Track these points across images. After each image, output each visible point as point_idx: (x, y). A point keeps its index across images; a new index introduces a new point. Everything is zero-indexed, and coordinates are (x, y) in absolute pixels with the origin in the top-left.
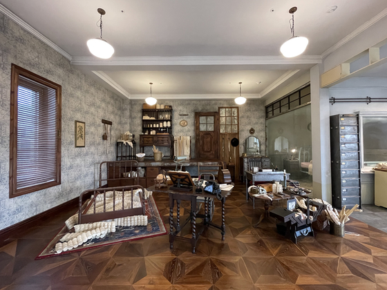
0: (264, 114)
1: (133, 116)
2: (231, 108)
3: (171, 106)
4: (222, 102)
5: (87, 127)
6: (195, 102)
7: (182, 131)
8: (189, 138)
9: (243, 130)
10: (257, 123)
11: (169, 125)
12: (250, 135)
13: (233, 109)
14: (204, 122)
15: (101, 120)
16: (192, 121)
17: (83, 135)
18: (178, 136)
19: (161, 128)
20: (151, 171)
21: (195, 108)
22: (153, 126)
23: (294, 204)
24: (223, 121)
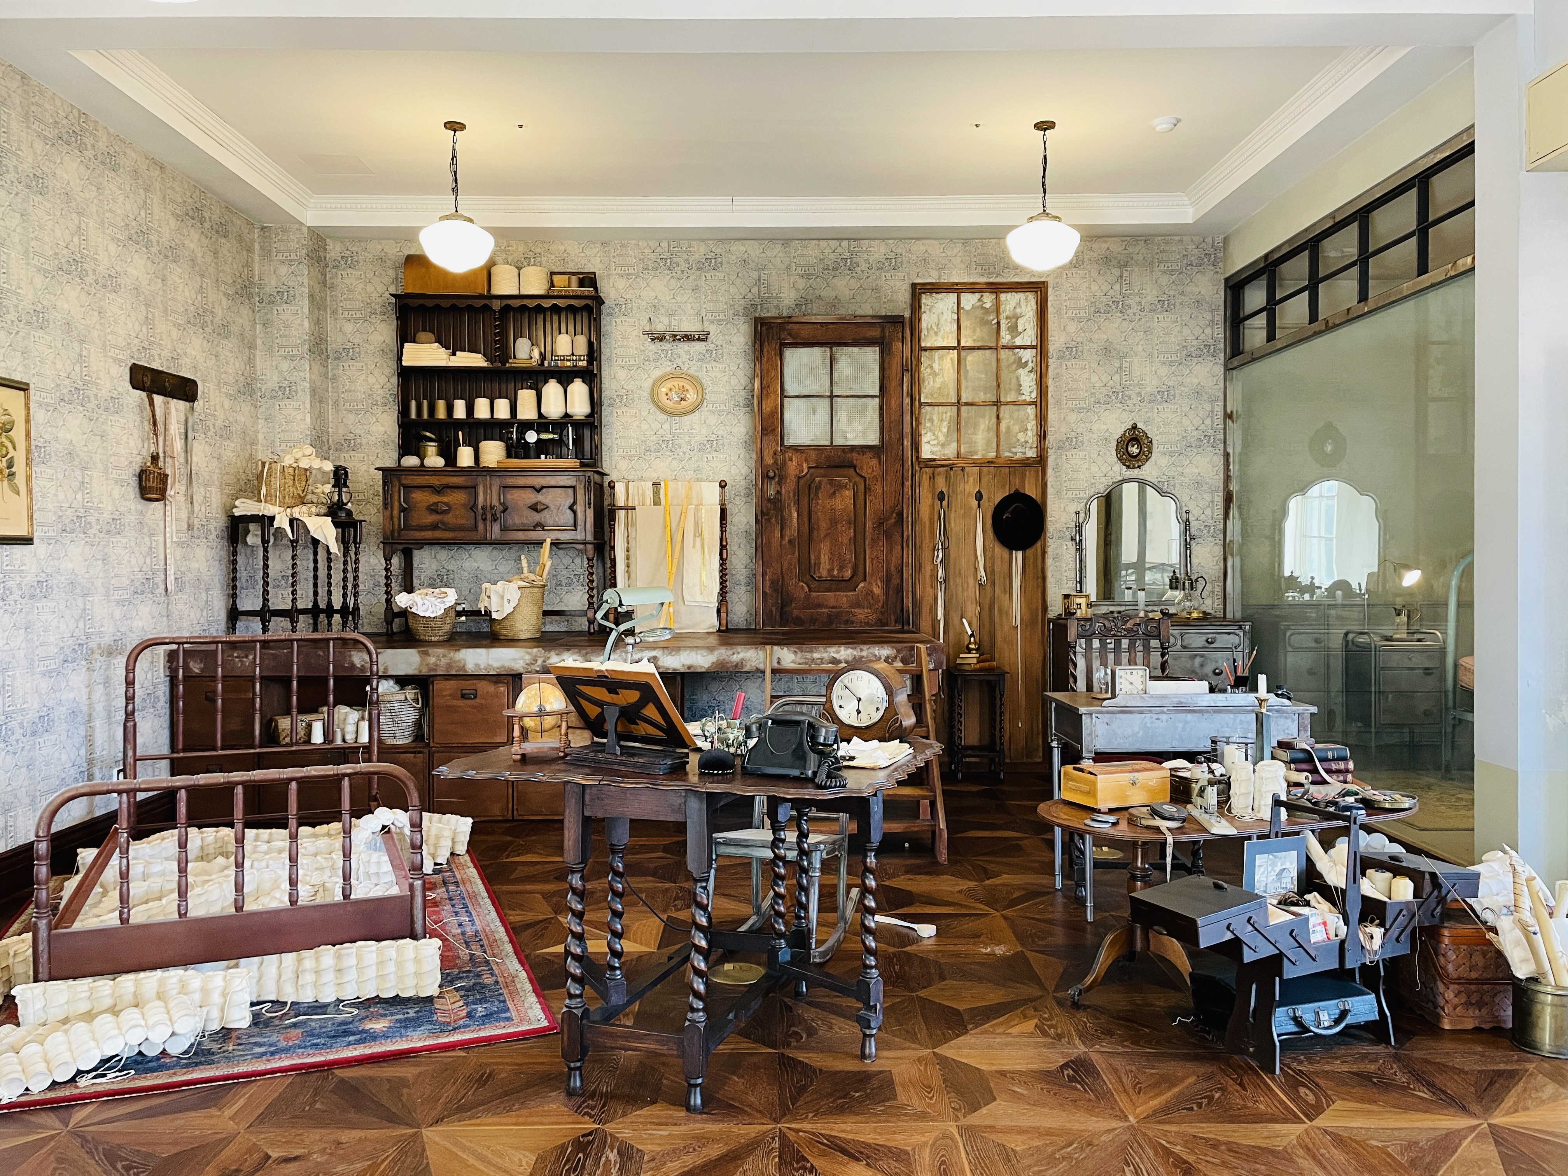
0: (1218, 333)
1: (335, 341)
2: (996, 288)
3: (589, 280)
4: (935, 249)
5: (39, 415)
6: (753, 250)
7: (668, 445)
8: (711, 494)
9: (1072, 442)
10: (1166, 395)
12: (1119, 471)
13: (1010, 300)
14: (820, 386)
15: (128, 371)
16: (734, 381)
17: (19, 468)
18: (642, 479)
19: (526, 425)
20: (461, 703)
21: (755, 290)
22: (470, 409)
23: (1287, 865)
24: (939, 380)
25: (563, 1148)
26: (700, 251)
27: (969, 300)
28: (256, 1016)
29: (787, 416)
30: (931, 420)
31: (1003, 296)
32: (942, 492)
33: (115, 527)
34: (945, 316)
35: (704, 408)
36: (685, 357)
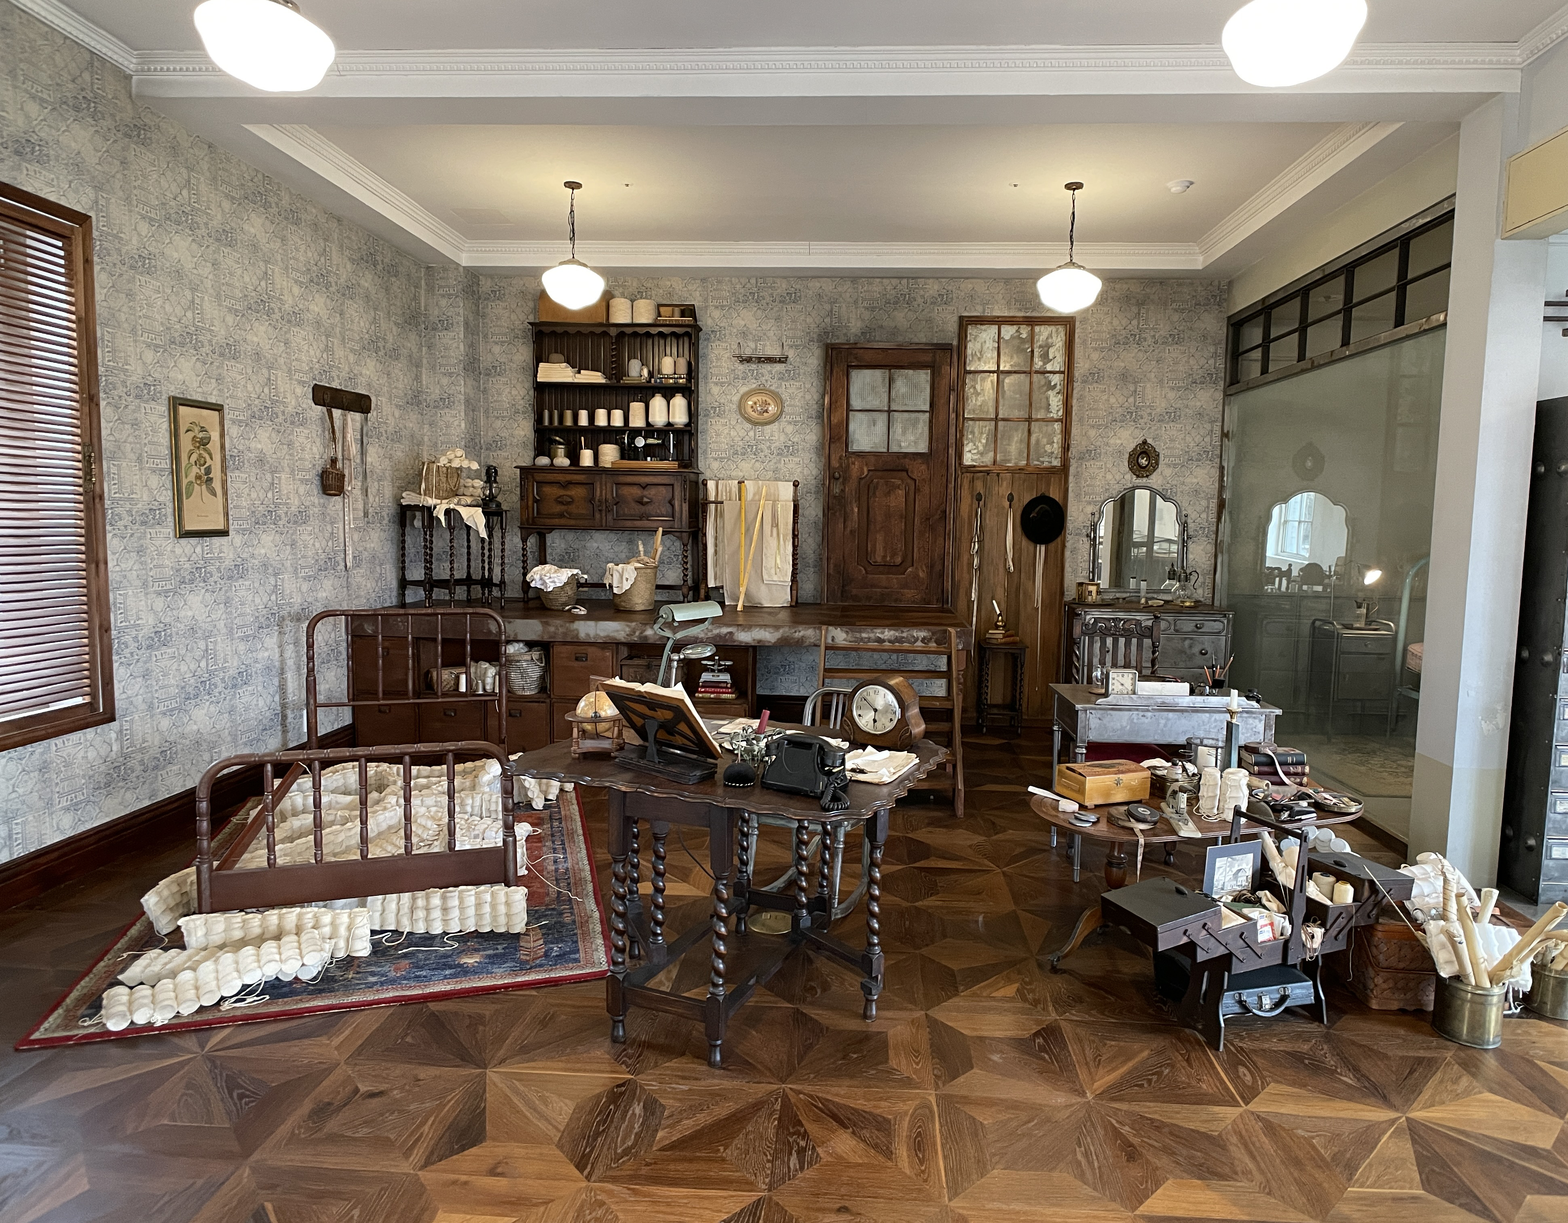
0: (1221, 363)
1: (486, 360)
2: (1032, 322)
3: (689, 311)
4: (981, 287)
5: (232, 431)
6: (828, 286)
7: (750, 450)
8: (786, 491)
9: (1091, 454)
10: (1172, 416)
11: (680, 417)
12: (1130, 479)
13: (1043, 332)
14: (879, 402)
15: (310, 390)
16: (808, 397)
17: (216, 474)
18: (731, 478)
19: (636, 432)
20: (576, 664)
21: (828, 320)
22: (592, 418)
23: (1244, 866)
24: (980, 399)
25: (599, 1097)
26: (782, 286)
27: (1008, 331)
28: (375, 945)
29: (852, 427)
30: (973, 433)
31: (1037, 329)
32: (979, 494)
33: (301, 517)
34: (987, 345)
35: (783, 419)
36: (767, 376)
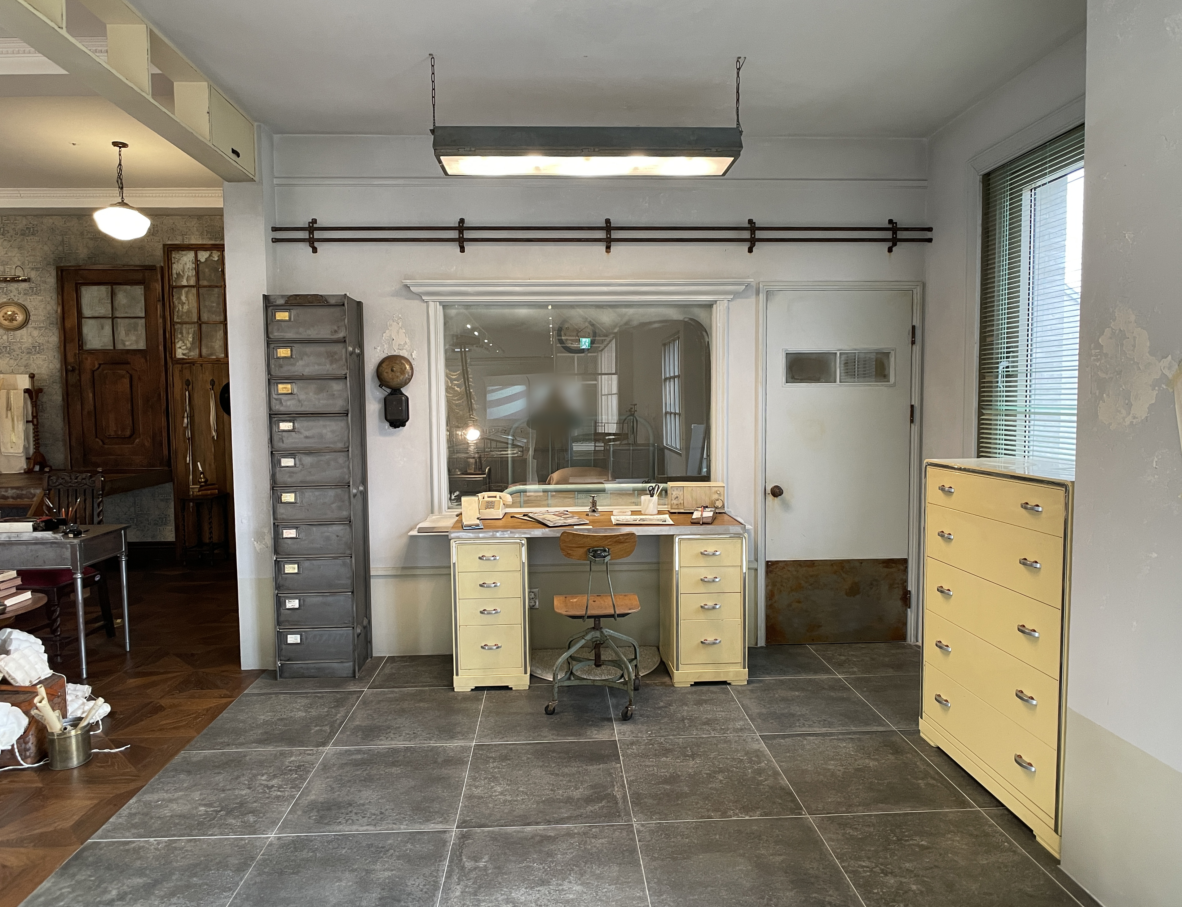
4: (179, 222)
6: (59, 222)
8: (23, 382)
14: (104, 310)
21: (61, 248)
24: (186, 307)
26: (22, 223)
27: (202, 255)
29: (84, 331)
30: (181, 333)
32: (188, 380)
34: (188, 266)
35: (29, 326)
36: (15, 292)
